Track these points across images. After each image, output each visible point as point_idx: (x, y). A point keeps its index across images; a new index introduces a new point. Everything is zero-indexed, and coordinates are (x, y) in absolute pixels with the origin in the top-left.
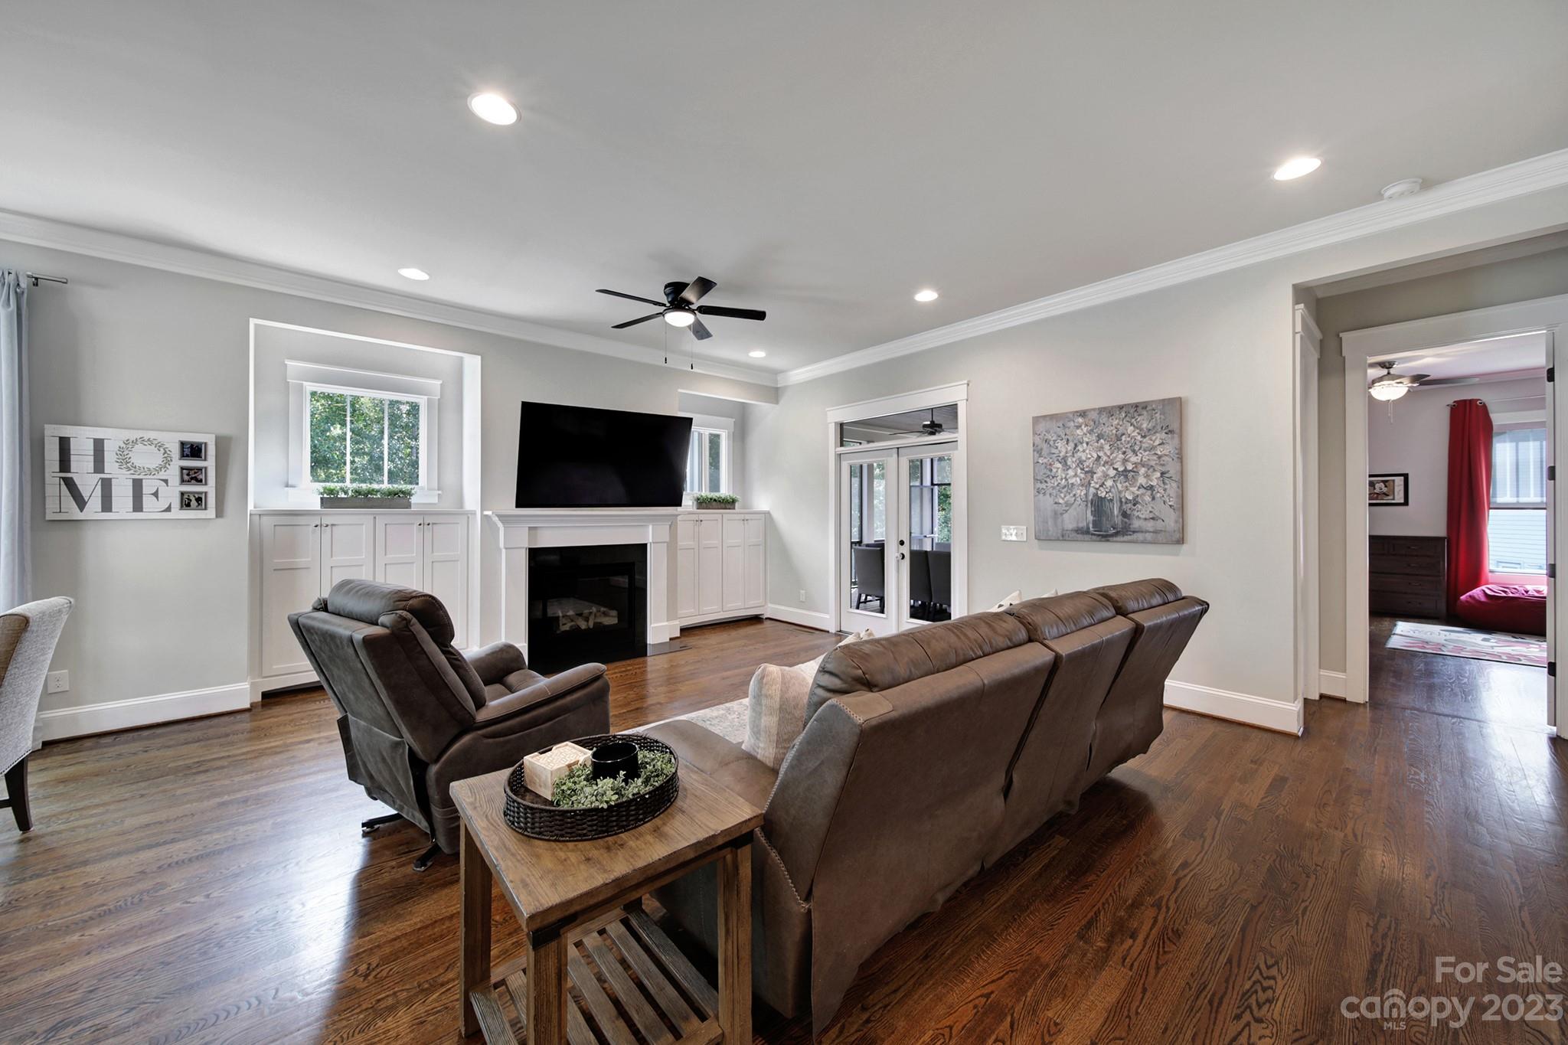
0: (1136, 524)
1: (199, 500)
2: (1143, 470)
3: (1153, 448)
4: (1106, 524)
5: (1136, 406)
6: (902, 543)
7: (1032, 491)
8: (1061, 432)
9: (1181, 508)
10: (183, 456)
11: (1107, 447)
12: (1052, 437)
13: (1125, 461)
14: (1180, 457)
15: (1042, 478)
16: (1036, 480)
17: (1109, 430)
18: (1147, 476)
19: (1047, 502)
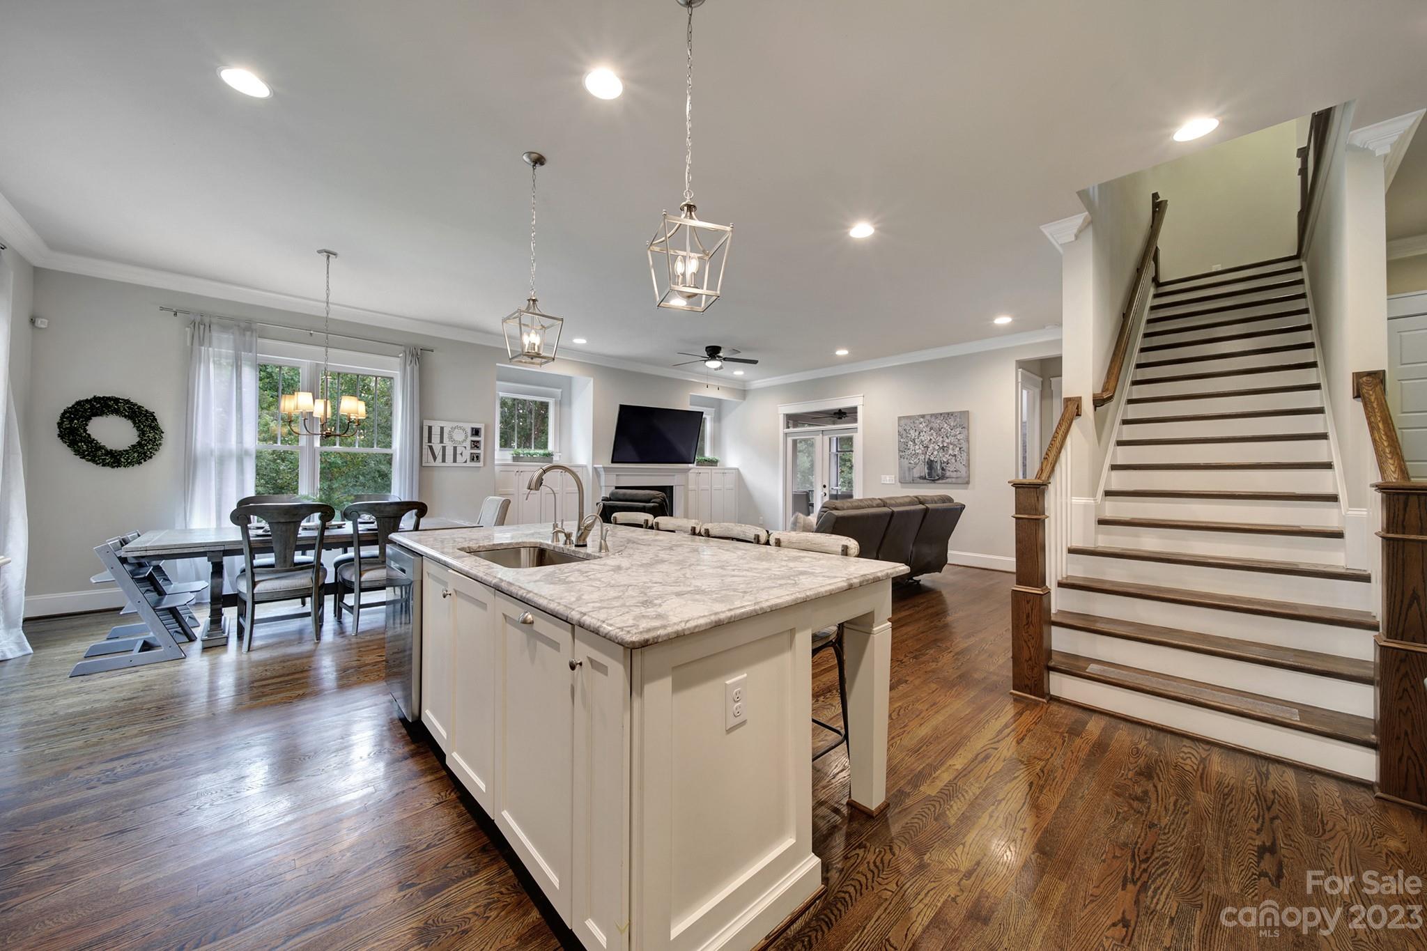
0: (948, 474)
1: (477, 457)
2: (951, 447)
3: (955, 436)
4: (934, 474)
5: (948, 414)
6: (825, 486)
7: (897, 457)
8: (912, 425)
9: (968, 466)
10: (472, 435)
11: (934, 434)
12: (908, 428)
13: (943, 441)
14: (968, 441)
15: (903, 449)
16: (899, 450)
17: (936, 426)
18: (953, 450)
19: (905, 462)
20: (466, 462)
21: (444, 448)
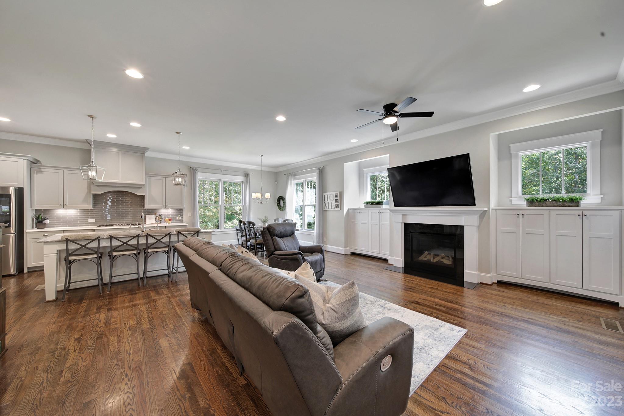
1: (338, 206)
10: (336, 197)
20: (334, 208)
21: (328, 203)
